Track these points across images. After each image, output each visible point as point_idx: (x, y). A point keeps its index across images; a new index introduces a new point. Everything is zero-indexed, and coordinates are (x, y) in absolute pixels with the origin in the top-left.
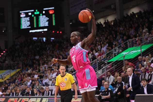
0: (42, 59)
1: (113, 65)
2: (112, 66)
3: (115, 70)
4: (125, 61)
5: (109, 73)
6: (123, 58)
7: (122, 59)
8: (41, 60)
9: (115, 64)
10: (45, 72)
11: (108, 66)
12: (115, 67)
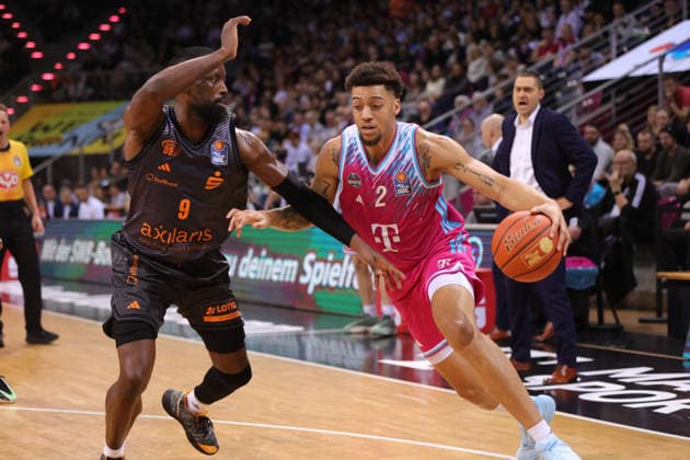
0: (286, 56)
1: (606, 95)
2: (606, 100)
3: (614, 120)
4: (666, 82)
5: (593, 133)
6: (656, 63)
7: (653, 68)
8: (280, 62)
9: (618, 94)
10: (298, 117)
11: (586, 99)
12: (617, 105)
